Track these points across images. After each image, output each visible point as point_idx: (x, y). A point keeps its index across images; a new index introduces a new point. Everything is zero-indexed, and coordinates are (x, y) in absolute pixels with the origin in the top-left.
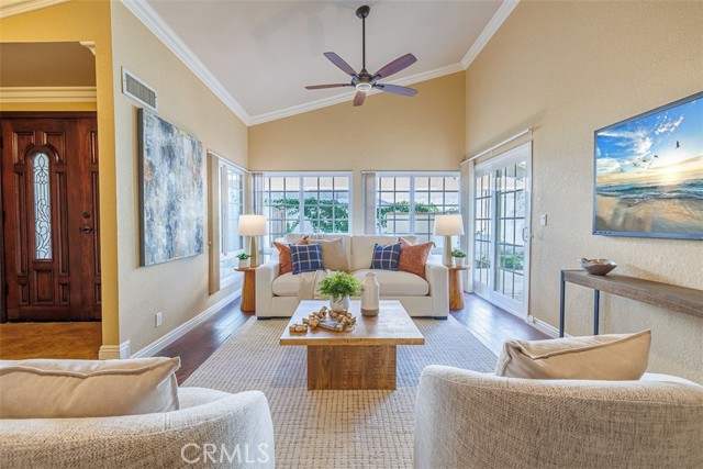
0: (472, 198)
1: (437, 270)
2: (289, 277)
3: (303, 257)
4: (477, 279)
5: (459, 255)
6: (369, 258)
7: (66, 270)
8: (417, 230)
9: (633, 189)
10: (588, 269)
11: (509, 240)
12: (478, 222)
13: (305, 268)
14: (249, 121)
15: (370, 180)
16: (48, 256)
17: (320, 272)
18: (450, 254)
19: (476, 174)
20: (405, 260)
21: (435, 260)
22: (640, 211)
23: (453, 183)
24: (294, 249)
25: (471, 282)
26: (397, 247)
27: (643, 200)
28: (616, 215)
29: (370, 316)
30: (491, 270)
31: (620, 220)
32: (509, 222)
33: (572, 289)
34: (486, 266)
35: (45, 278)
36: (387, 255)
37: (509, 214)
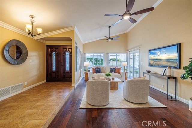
0: (129, 59)
1: (123, 73)
2: (95, 74)
3: (98, 70)
4: (130, 75)
5: (126, 70)
6: (109, 71)
7: (58, 73)
8: (117, 65)
9: (157, 60)
10: (147, 72)
11: (136, 67)
12: (130, 63)
13: (98, 72)
14: (84, 43)
15: (108, 55)
16: (55, 70)
17: (101, 73)
18: (125, 70)
19: (130, 54)
20: (116, 71)
21: (122, 71)
22: (158, 63)
23: (125, 55)
24: (96, 69)
25: (129, 76)
26: (115, 68)
27: (159, 61)
28: (153, 63)
29: (113, 79)
30: (133, 74)
31: (154, 64)
32: (136, 64)
33: (145, 75)
34: (132, 73)
35: (54, 74)
36: (113, 70)
37: (136, 62)
